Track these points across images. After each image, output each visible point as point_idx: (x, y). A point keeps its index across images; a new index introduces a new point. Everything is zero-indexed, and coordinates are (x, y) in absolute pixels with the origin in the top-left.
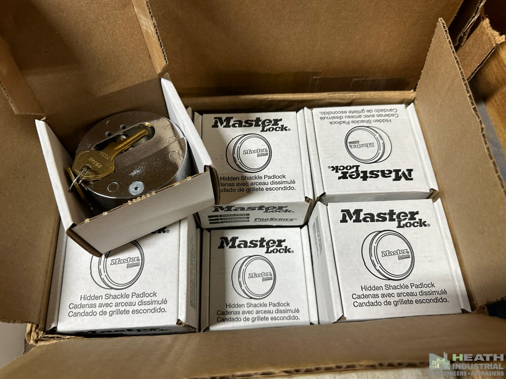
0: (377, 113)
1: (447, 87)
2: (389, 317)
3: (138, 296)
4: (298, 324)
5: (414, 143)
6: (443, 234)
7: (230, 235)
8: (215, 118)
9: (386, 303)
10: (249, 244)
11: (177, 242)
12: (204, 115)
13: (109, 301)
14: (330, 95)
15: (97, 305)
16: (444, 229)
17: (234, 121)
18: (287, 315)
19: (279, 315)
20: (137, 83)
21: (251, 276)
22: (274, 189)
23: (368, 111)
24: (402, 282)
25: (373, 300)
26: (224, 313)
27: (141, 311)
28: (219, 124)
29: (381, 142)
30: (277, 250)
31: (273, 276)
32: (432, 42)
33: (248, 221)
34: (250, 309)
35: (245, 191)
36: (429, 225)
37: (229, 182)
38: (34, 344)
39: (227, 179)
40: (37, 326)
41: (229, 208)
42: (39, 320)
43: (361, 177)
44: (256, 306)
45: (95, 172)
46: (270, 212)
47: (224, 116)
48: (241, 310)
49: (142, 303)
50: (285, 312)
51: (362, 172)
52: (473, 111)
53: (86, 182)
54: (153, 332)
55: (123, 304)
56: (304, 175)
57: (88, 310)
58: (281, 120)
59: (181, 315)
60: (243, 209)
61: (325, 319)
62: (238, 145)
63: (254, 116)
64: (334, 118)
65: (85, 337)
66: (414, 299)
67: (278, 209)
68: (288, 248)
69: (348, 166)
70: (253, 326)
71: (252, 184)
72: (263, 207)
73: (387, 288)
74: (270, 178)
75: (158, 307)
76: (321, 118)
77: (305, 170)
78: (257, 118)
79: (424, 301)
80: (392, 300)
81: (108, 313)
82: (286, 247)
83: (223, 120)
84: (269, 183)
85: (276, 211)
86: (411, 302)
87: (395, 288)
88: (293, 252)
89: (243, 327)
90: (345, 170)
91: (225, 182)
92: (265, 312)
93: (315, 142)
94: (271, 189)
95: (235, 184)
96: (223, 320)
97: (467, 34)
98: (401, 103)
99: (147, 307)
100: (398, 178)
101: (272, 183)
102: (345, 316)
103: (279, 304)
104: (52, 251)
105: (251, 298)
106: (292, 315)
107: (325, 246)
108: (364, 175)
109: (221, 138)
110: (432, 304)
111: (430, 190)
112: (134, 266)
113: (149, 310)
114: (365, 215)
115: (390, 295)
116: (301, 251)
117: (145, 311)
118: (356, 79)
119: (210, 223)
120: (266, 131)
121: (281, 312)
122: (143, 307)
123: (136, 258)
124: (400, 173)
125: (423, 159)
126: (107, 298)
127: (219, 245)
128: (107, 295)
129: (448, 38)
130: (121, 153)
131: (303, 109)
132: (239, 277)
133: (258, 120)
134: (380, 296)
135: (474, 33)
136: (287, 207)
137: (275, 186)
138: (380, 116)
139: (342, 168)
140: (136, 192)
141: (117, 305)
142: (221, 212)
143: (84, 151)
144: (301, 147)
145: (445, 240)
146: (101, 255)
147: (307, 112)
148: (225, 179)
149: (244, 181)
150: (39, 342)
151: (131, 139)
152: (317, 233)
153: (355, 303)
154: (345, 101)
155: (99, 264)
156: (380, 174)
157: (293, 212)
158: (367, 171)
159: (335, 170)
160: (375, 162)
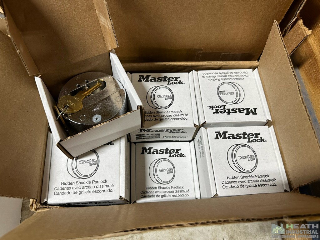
0: (236, 74)
2: (243, 194)
3: (96, 182)
4: (189, 199)
5: (258, 93)
6: (274, 146)
7: (148, 146)
8: (140, 76)
9: (241, 187)
10: (159, 152)
11: (119, 150)
12: (133, 74)
13: (78, 186)
14: (209, 63)
15: (72, 188)
16: (275, 143)
17: (151, 78)
18: (182, 194)
19: (178, 194)
20: (96, 55)
21: (160, 171)
22: (175, 119)
23: (231, 73)
24: (250, 174)
25: (234, 185)
26: (145, 193)
27: (98, 192)
28: (142, 80)
29: (238, 91)
30: (176, 155)
31: (173, 171)
32: (270, 34)
33: (159, 138)
34: (160, 190)
35: (158, 120)
36: (266, 141)
37: (149, 115)
38: (35, 211)
39: (148, 113)
40: (37, 200)
41: (149, 130)
42: (37, 197)
43: (227, 113)
44: (163, 188)
45: (70, 108)
46: (173, 133)
47: (145, 75)
48: (155, 191)
49: (98, 187)
50: (181, 192)
51: (227, 109)
52: (294, 77)
54: (104, 204)
55: (87, 187)
56: (193, 111)
57: (66, 191)
58: (179, 77)
59: (122, 193)
60: (157, 131)
61: (205, 196)
62: (154, 92)
63: (163, 75)
64: (211, 77)
65: (65, 207)
66: (257, 184)
68: (182, 154)
69: (219, 106)
70: (162, 200)
71: (163, 116)
72: (169, 129)
73: (242, 178)
74: (173, 112)
75: (108, 188)
76: (203, 77)
77: (194, 108)
78: (165, 76)
79: (263, 185)
80: (244, 184)
81: (78, 192)
82: (181, 153)
83: (145, 77)
84: (172, 115)
85: (176, 132)
86: (256, 186)
87: (247, 177)
88: (185, 156)
89: (156, 201)
90: (217, 108)
92: (169, 192)
93: (199, 91)
94: (174, 119)
95: (153, 116)
96: (145, 197)
97: (289, 28)
98: (250, 68)
99: (102, 189)
100: (248, 113)
101: (174, 116)
102: (218, 194)
103: (177, 187)
105: (161, 184)
106: (185, 193)
107: (206, 153)
108: (228, 111)
109: (143, 88)
110: (267, 187)
111: (267, 120)
112: (93, 165)
113: (103, 191)
114: (229, 135)
115: (243, 182)
116: (190, 156)
117: (100, 191)
118: (224, 54)
119: (136, 139)
120: (171, 84)
121: (179, 192)
122: (99, 189)
123: (94, 160)
124: (249, 110)
125: (263, 102)
126: (77, 184)
127: (141, 152)
128: (77, 182)
130: (86, 97)
131: (192, 71)
132: (153, 171)
133: (165, 77)
134: (238, 182)
135: (294, 27)
136: (183, 130)
137: (176, 117)
138: (238, 76)
139: (215, 107)
140: (96, 121)
141: (83, 188)
143: (64, 95)
144: (191, 94)
145: (275, 150)
146: (74, 158)
147: (194, 73)
148: (147, 113)
149: (157, 114)
150: (37, 210)
151: (92, 89)
152: (200, 145)
153: (224, 186)
154: (217, 67)
155: (72, 163)
156: (237, 110)
157: (186, 133)
158: (230, 109)
159: (211, 108)
160: (235, 103)
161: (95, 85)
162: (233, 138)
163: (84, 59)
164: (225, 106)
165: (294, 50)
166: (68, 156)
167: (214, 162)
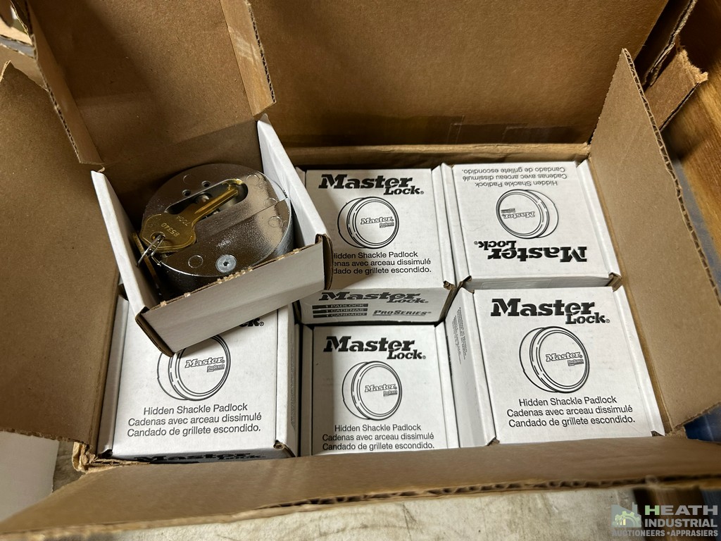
0: (539, 173)
1: (633, 138)
3: (223, 409)
5: (588, 213)
6: (627, 332)
7: (340, 333)
8: (323, 176)
9: (552, 423)
10: (365, 347)
11: (275, 338)
12: (308, 171)
13: (182, 416)
14: (477, 148)
15: (167, 422)
16: (628, 326)
17: (349, 180)
18: (417, 442)
19: (407, 442)
20: (227, 126)
21: (368, 390)
22: (402, 271)
23: (527, 170)
24: (573, 396)
25: (535, 418)
26: (332, 438)
27: (226, 430)
28: (328, 184)
29: (545, 211)
30: (403, 354)
31: (398, 390)
32: (614, 79)
33: (366, 314)
34: (368, 433)
35: (364, 273)
36: (608, 321)
37: (342, 260)
38: (83, 471)
39: (340, 257)
40: (88, 447)
41: (342, 296)
42: (90, 439)
43: (519, 257)
44: (375, 429)
45: (170, 241)
46: (396, 302)
47: (335, 173)
48: (355, 434)
49: (227, 419)
50: (414, 437)
51: (519, 250)
52: (667, 169)
53: (158, 255)
54: (239, 459)
55: (201, 420)
56: (442, 254)
57: (155, 427)
58: (411, 179)
59: (280, 434)
60: (360, 297)
61: (469, 443)
62: (354, 211)
63: (375, 174)
64: (482, 178)
65: (152, 463)
66: (589, 417)
67: (407, 298)
68: (418, 353)
69: (500, 242)
71: (374, 263)
72: (387, 294)
73: (553, 403)
74: (397, 255)
75: (249, 424)
77: (444, 245)
78: (379, 177)
79: (603, 421)
80: (559, 418)
81: (181, 432)
82: (415, 351)
83: (334, 178)
84: (396, 263)
85: (404, 301)
86: (586, 422)
87: (564, 402)
88: (424, 357)
90: (497, 247)
91: (337, 260)
92: (388, 437)
93: (456, 209)
94: (398, 271)
95: (351, 264)
96: (332, 448)
97: (658, 70)
98: (570, 159)
99: (234, 424)
100: (567, 259)
101: (399, 263)
102: (498, 438)
103: (407, 427)
104: (106, 348)
105: (369, 419)
106: (424, 441)
107: (472, 347)
108: (522, 253)
109: (330, 201)
110: (613, 425)
111: (610, 275)
112: (216, 369)
113: (237, 429)
114: (524, 306)
115: (557, 412)
116: (436, 356)
117: (231, 430)
118: (511, 128)
119: (315, 317)
120: (392, 193)
121: (410, 437)
122: (228, 424)
123: (219, 359)
124: (570, 252)
125: (601, 234)
126: (180, 411)
127: (325, 347)
128: (180, 408)
129: (634, 74)
130: (203, 218)
131: (440, 165)
132: (352, 390)
133: (380, 179)
134: (544, 413)
135: (667, 68)
136: (419, 295)
137: (403, 267)
138: (543, 176)
139: (492, 244)
140: (223, 269)
141: (194, 421)
142: (330, 301)
143: (154, 213)
144: (439, 216)
145: (630, 342)
146: (173, 354)
147: (446, 170)
148: (337, 257)
149: (361, 260)
150: (89, 469)
151: (216, 200)
152: (458, 331)
153: (512, 422)
154: (497, 156)
155: (170, 366)
156: (543, 252)
157: (427, 302)
158: (526, 249)
159: (483, 247)
160: (537, 237)
161: (223, 193)
162: (534, 313)
163: (200, 134)
164: (515, 242)
165: (668, 118)
166: (160, 349)
167: (490, 366)
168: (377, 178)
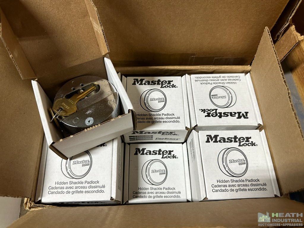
0: (228, 78)
2: (233, 198)
3: (89, 183)
4: (180, 200)
5: (249, 96)
6: (265, 150)
7: (141, 147)
8: (134, 79)
9: (231, 190)
10: (152, 153)
11: (111, 152)
12: (128, 77)
13: (71, 186)
14: (201, 67)
15: (65, 188)
16: (265, 147)
17: (145, 81)
18: (173, 195)
19: (169, 195)
20: (91, 60)
21: (153, 172)
22: (167, 122)
23: (223, 77)
24: (240, 178)
25: (224, 188)
26: (137, 193)
27: (90, 192)
28: (136, 83)
29: (230, 95)
30: (168, 156)
31: (166, 172)
33: (152, 139)
34: (152, 191)
35: (151, 122)
36: (257, 145)
37: (142, 117)
38: (29, 210)
39: (141, 115)
40: (31, 199)
41: (141, 132)
42: (32, 196)
43: (218, 116)
44: (155, 189)
45: (65, 111)
46: (165, 135)
47: (139, 78)
48: (147, 191)
49: (90, 187)
50: (172, 193)
51: (219, 113)
52: (284, 83)
53: (60, 117)
54: (96, 203)
55: (80, 187)
56: (185, 114)
57: (60, 190)
58: (172, 81)
59: (113, 194)
60: (149, 133)
61: (195, 198)
62: (147, 95)
63: (157, 78)
64: (203, 80)
65: (58, 206)
66: (247, 188)
67: (170, 133)
68: (175, 156)
69: (210, 109)
70: (154, 201)
71: (155, 118)
72: (161, 132)
73: (232, 182)
74: (165, 115)
75: (100, 189)
76: (196, 81)
77: (186, 111)
78: (158, 80)
79: (253, 190)
80: (234, 188)
81: (71, 192)
82: (174, 155)
83: (139, 80)
84: (165, 118)
85: (169, 134)
86: (246, 190)
87: (237, 181)
88: (177, 158)
89: (148, 201)
90: (209, 112)
91: (139, 117)
92: (161, 193)
93: (192, 94)
94: (166, 122)
95: (145, 119)
96: (137, 197)
97: (282, 33)
98: (242, 72)
99: (93, 189)
100: (239, 117)
101: (166, 118)
102: (207, 197)
103: (169, 189)
104: (39, 156)
105: (153, 184)
106: (176, 195)
107: (197, 157)
108: (220, 115)
109: (137, 91)
110: (258, 191)
111: (258, 124)
112: (86, 165)
113: (95, 191)
114: (220, 138)
115: (233, 186)
116: (182, 158)
117: (92, 192)
118: (217, 58)
119: (130, 140)
120: (164, 87)
121: (170, 193)
122: (91, 189)
123: (87, 161)
124: (241, 114)
125: (255, 106)
126: (70, 183)
127: (135, 153)
128: (70, 182)
130: (81, 100)
131: (185, 75)
132: (146, 172)
133: (159, 81)
134: (228, 186)
135: (286, 33)
136: (175, 132)
137: (168, 120)
138: (230, 80)
139: (207, 110)
140: (88, 124)
141: (76, 188)
143: (59, 98)
144: (184, 98)
145: (266, 154)
146: (68, 158)
147: (187, 77)
149: (150, 117)
150: (31, 209)
151: (86, 92)
152: (192, 148)
153: (213, 190)
154: (210, 71)
155: (66, 163)
156: (229, 114)
157: (178, 135)
158: (222, 113)
159: (203, 112)
160: (227, 107)
161: (89, 89)
162: (224, 141)
163: (79, 64)
164: (217, 109)
165: (286, 55)
166: (61, 157)
167: (205, 165)
168: (157, 80)
